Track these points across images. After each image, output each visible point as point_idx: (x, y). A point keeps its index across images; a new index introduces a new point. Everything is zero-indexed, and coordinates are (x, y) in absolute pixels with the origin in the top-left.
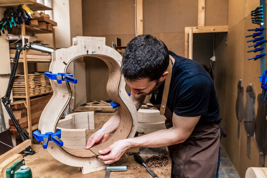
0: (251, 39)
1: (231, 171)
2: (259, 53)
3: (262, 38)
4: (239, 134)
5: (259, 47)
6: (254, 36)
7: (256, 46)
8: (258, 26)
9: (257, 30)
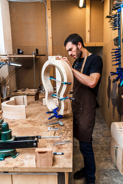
0: (114, 54)
1: (105, 127)
2: (118, 62)
3: (119, 54)
4: (109, 107)
5: (118, 59)
6: (116, 52)
7: (116, 58)
8: (117, 48)
9: (117, 49)
